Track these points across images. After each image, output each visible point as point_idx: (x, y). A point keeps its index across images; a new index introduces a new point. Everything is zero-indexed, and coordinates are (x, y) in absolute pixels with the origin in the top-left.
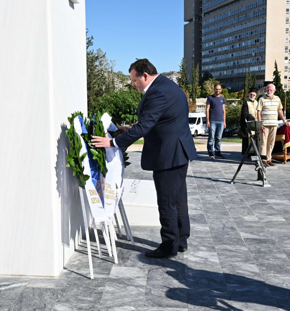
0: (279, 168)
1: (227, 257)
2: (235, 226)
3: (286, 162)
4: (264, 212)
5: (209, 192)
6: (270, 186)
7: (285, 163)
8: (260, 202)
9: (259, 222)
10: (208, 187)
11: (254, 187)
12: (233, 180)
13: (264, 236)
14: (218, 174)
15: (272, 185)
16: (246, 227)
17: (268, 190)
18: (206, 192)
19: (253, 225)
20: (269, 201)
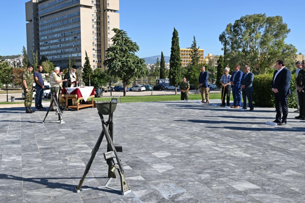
0: (74, 113)
1: (27, 157)
2: (37, 143)
3: (78, 110)
4: (55, 135)
5: (27, 128)
6: (64, 123)
7: (78, 111)
8: (56, 131)
9: (51, 140)
10: (28, 126)
11: (55, 124)
12: (44, 121)
13: (51, 146)
14: (37, 119)
16: (43, 143)
17: (63, 125)
18: (26, 128)
19: (47, 142)
20: (60, 130)
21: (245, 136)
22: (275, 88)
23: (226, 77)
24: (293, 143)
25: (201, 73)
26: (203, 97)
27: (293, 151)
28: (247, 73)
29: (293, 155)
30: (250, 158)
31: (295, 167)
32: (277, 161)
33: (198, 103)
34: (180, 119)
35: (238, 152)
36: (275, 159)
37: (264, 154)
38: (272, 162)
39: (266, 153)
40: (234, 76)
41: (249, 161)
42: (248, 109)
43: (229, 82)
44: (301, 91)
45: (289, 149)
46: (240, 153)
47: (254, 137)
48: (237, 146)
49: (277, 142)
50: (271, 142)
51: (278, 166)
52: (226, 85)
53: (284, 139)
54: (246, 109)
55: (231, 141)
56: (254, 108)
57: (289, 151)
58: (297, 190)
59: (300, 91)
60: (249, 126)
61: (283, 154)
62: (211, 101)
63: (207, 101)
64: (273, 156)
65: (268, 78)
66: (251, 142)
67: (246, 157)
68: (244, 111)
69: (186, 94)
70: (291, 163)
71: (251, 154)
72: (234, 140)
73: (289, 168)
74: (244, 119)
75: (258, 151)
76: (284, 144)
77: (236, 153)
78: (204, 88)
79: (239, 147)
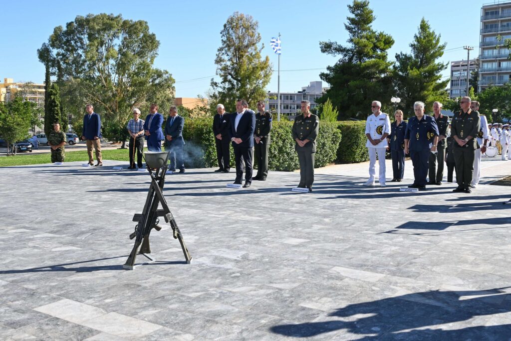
21: (224, 201)
22: (237, 137)
23: (136, 123)
24: (285, 203)
25: (86, 117)
26: (90, 157)
27: (296, 210)
28: (175, 118)
30: (264, 220)
31: (317, 222)
33: (84, 165)
37: (271, 215)
38: (290, 221)
40: (150, 121)
41: (267, 223)
42: (178, 171)
43: (140, 130)
44: (260, 142)
45: (290, 209)
46: (246, 217)
47: (236, 201)
48: (233, 212)
49: (267, 203)
50: (262, 204)
51: (301, 223)
52: (137, 135)
53: (272, 201)
54: (175, 171)
55: (217, 207)
57: (292, 211)
59: (258, 142)
61: (290, 214)
62: (105, 163)
63: (99, 162)
64: (283, 216)
65: (197, 125)
66: (240, 206)
67: (259, 220)
68: (173, 174)
69: (60, 153)
70: (309, 220)
75: (261, 213)
76: (279, 205)
77: (242, 217)
78: (92, 141)
79: (236, 212)
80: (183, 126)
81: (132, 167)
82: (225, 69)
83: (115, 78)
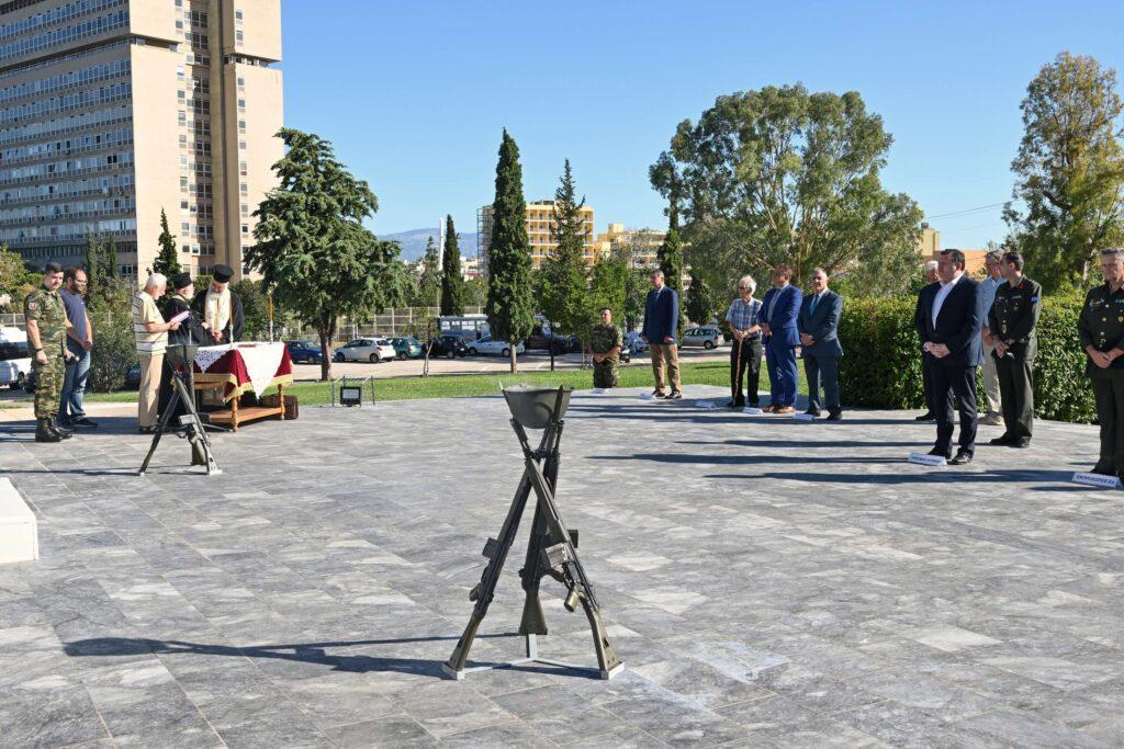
0: (226, 440)
1: (190, 585)
2: (183, 541)
3: (236, 428)
4: (226, 514)
5: (100, 495)
6: (220, 472)
7: (234, 431)
8: (214, 500)
9: (224, 530)
10: (94, 486)
11: (190, 477)
12: (143, 468)
13: (243, 548)
14: (103, 460)
15: (225, 470)
16: (204, 540)
17: (219, 479)
18: (94, 495)
19: (216, 535)
20: (228, 496)
21: (866, 501)
22: (937, 341)
23: (747, 307)
24: (1025, 516)
25: (652, 294)
26: (658, 378)
27: (1036, 539)
28: (820, 295)
29: (1044, 552)
30: (922, 561)
31: (1069, 583)
32: (1008, 568)
33: (643, 397)
34: (618, 451)
35: (875, 548)
36: (998, 564)
37: (955, 550)
38: (993, 571)
39: (962, 546)
40: (773, 302)
41: (924, 573)
42: (825, 414)
43: (754, 324)
45: (1024, 534)
46: (882, 548)
47: (897, 502)
48: (862, 531)
49: (974, 513)
50: (957, 515)
51: (1018, 581)
52: (746, 333)
53: (993, 507)
54: (818, 415)
55: (832, 515)
56: (843, 413)
57: (1025, 540)
58: (1107, 642)
59: (1001, 354)
60: (858, 469)
61: (1012, 549)
62: (686, 392)
63: (674, 390)
64: (986, 554)
65: (883, 312)
66: (896, 516)
67: (908, 562)
68: (814, 422)
69: (611, 368)
70: (1052, 573)
71: (919, 551)
72: (838, 511)
73: (1053, 586)
74: (829, 448)
75: (932, 541)
76: (1001, 520)
77: (869, 549)
78: (662, 347)
79: (869, 532)
80: (838, 313)
81: (737, 402)
82: (1034, 182)
83: (795, 214)
